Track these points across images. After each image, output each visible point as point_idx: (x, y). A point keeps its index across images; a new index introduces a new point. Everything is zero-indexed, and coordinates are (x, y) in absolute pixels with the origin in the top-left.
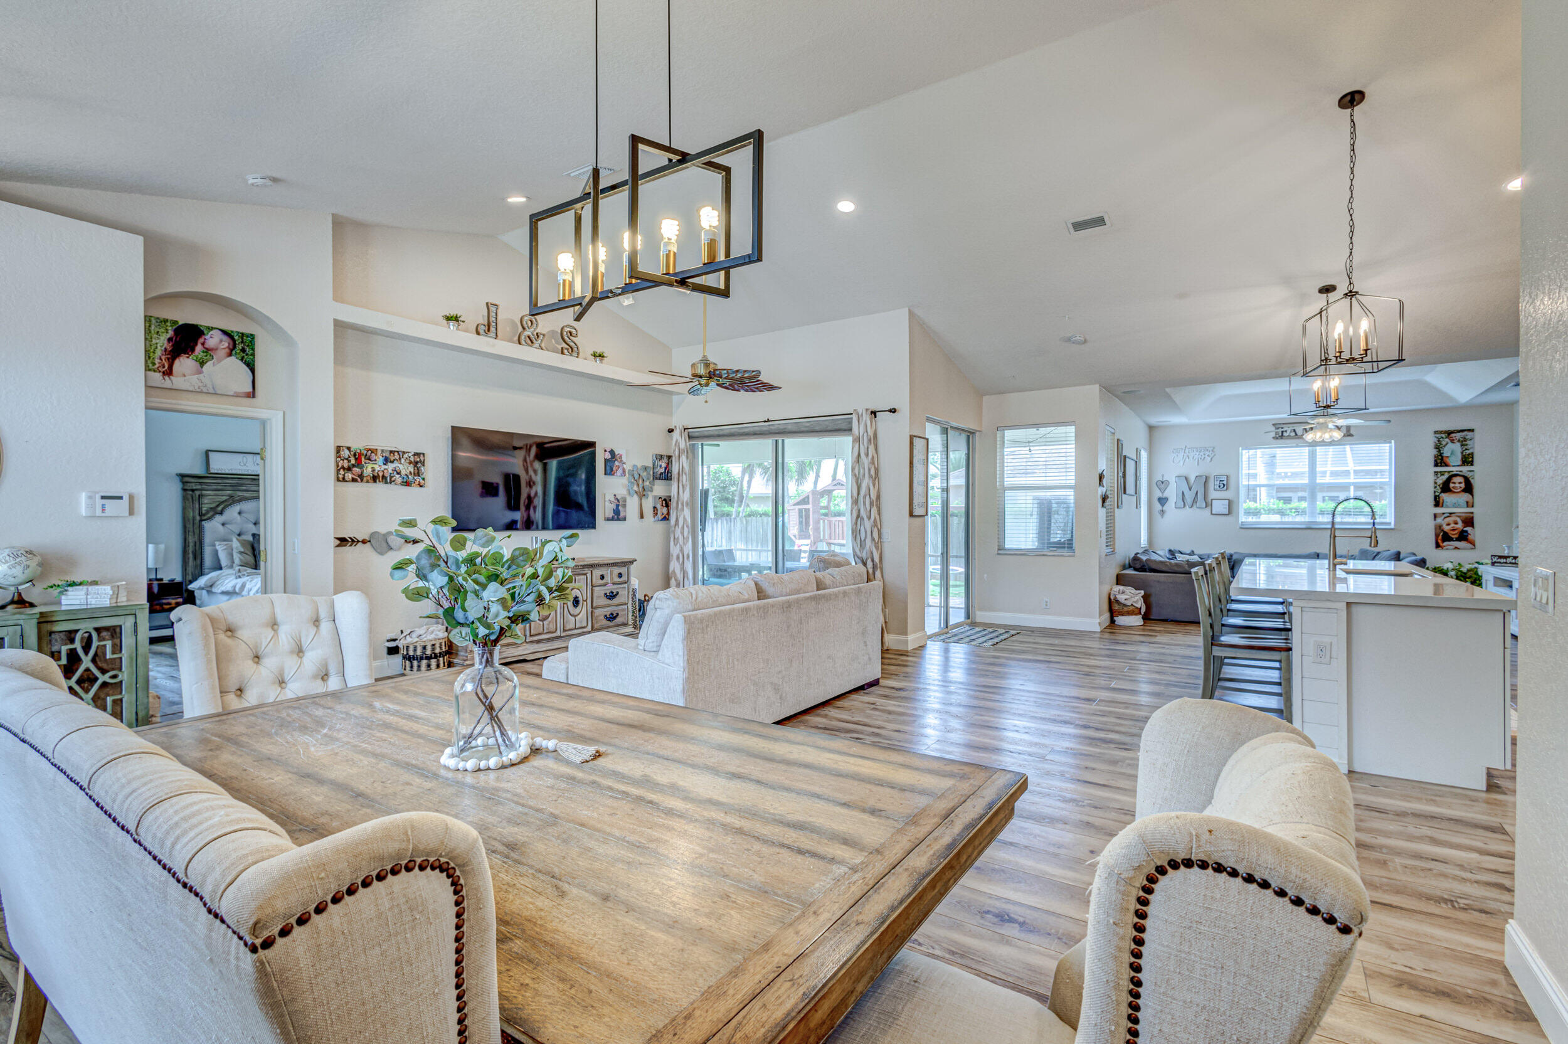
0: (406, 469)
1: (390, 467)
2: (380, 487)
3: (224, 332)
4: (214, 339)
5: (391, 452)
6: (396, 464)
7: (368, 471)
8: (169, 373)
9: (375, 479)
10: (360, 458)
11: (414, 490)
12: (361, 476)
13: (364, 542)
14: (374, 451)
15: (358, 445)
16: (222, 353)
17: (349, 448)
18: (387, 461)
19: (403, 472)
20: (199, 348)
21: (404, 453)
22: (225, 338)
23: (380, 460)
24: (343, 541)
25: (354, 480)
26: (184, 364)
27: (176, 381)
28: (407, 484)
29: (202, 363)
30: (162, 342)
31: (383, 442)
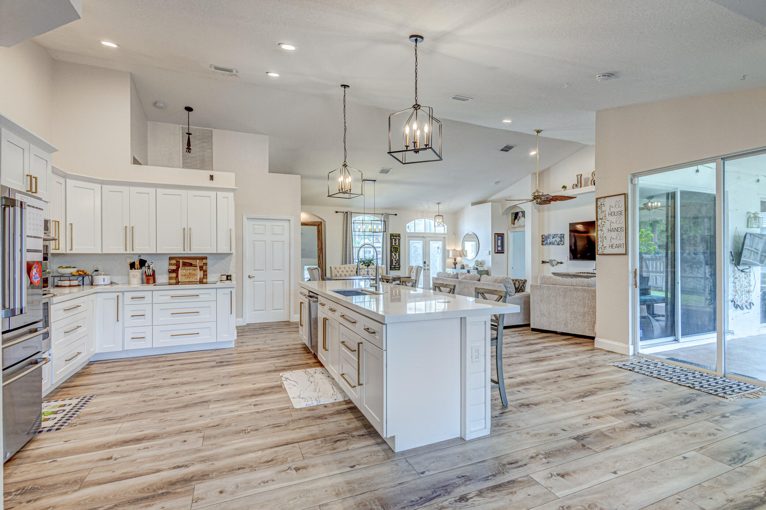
0: (558, 239)
1: (554, 239)
2: (552, 247)
3: (522, 212)
4: (520, 214)
5: (555, 235)
6: (555, 238)
7: (548, 241)
8: (514, 224)
9: (550, 243)
10: (548, 237)
11: (561, 246)
12: (547, 243)
13: (548, 262)
14: (550, 235)
15: (546, 234)
16: (521, 217)
17: (544, 235)
18: (553, 238)
19: (557, 241)
20: (518, 217)
21: (558, 234)
22: (522, 213)
23: (551, 238)
24: (543, 262)
25: (545, 244)
26: (516, 221)
27: (516, 225)
28: (558, 245)
29: (518, 220)
30: (513, 218)
31: (552, 232)
